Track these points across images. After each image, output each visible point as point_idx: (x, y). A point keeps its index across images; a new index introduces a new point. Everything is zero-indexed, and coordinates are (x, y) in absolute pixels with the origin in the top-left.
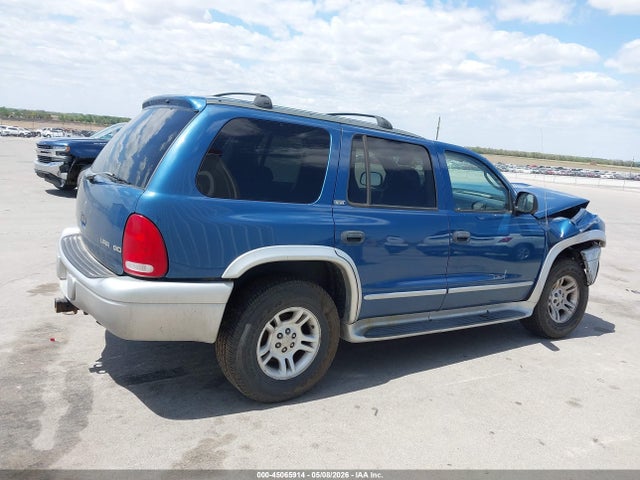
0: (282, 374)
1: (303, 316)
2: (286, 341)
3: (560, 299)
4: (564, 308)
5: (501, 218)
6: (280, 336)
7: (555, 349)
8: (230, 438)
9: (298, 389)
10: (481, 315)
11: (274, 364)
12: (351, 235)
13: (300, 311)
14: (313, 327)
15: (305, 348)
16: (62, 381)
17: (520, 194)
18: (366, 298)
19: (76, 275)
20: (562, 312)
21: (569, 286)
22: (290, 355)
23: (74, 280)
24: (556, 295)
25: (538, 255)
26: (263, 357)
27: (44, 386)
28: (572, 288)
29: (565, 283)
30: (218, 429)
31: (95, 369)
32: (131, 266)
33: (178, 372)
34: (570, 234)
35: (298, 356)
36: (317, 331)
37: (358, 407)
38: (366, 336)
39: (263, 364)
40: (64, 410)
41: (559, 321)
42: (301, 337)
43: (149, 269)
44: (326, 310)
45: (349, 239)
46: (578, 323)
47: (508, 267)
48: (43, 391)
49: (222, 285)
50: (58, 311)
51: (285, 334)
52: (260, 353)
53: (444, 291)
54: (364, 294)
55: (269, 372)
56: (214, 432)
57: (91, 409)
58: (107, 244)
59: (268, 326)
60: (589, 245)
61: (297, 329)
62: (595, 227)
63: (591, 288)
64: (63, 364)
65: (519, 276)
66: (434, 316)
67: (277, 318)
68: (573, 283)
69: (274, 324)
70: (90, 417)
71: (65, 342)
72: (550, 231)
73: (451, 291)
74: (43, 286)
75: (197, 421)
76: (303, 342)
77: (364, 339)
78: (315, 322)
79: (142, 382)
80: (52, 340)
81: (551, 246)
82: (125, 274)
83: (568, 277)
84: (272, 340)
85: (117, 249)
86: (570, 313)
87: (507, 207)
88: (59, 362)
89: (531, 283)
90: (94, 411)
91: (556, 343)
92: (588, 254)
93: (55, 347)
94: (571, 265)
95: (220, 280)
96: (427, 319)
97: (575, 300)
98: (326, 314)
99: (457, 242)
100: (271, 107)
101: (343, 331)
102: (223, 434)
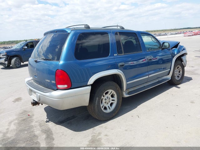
0: (108, 111)
1: (111, 92)
2: (107, 101)
3: (177, 73)
4: (179, 75)
5: (159, 51)
6: (105, 99)
7: (179, 88)
8: (100, 134)
9: (114, 114)
10: (157, 82)
11: (105, 108)
12: (121, 65)
13: (110, 91)
14: (114, 95)
15: (113, 102)
16: (39, 127)
17: (164, 43)
18: (127, 83)
19: (40, 93)
20: (178, 76)
21: (179, 68)
22: (109, 105)
23: (39, 94)
24: (176, 72)
25: (170, 61)
26: (102, 107)
27: (34, 130)
28: (180, 69)
29: (178, 68)
30: (95, 131)
31: (47, 122)
32: (59, 86)
33: (74, 117)
34: (178, 53)
35: (111, 104)
36: (116, 96)
37: (132, 116)
38: (129, 94)
39: (103, 109)
40: (44, 136)
41: (178, 79)
42: (111, 99)
43: (66, 86)
44: (118, 89)
45: (121, 66)
46: (183, 79)
47: (163, 66)
48: (34, 132)
49: (88, 87)
50: (33, 105)
51: (107, 99)
52: (101, 106)
53: (148, 77)
54: (127, 82)
55: (105, 111)
56: (94, 133)
57: (53, 134)
58: (49, 81)
59: (102, 97)
60: (183, 55)
61: (110, 96)
62: (184, 49)
63: (185, 68)
64: (36, 122)
65: (165, 68)
66: (145, 85)
67: (104, 94)
68: (180, 67)
69: (103, 96)
70: (54, 136)
71: (33, 115)
72: (173, 53)
73: (150, 76)
74: (16, 99)
75: (87, 131)
76: (112, 100)
77: (128, 96)
78: (115, 93)
79: (64, 122)
80: (29, 115)
81: (173, 57)
82: (57, 89)
83: (178, 66)
84: (104, 101)
85: (53, 82)
86: (180, 76)
87: (159, 48)
88: (34, 122)
89: (169, 70)
90: (54, 134)
91: (178, 86)
92: (183, 58)
93: (30, 117)
94: (179, 62)
95: (87, 86)
96: (143, 86)
97: (181, 72)
98: (118, 90)
99: (149, 61)
100: (89, 28)
101: (122, 95)
102: (97, 133)
